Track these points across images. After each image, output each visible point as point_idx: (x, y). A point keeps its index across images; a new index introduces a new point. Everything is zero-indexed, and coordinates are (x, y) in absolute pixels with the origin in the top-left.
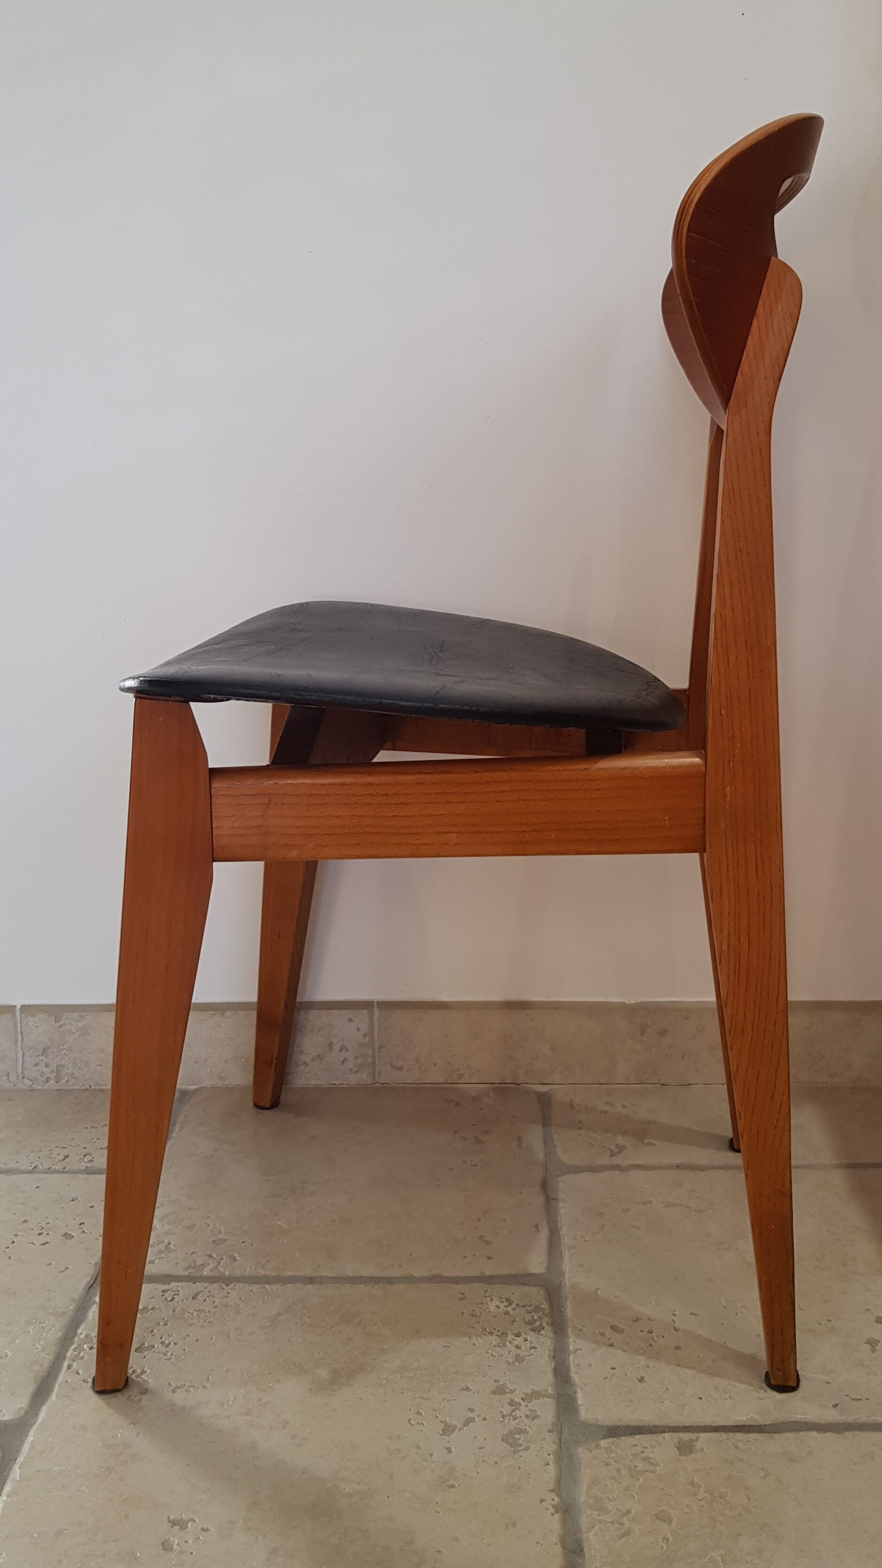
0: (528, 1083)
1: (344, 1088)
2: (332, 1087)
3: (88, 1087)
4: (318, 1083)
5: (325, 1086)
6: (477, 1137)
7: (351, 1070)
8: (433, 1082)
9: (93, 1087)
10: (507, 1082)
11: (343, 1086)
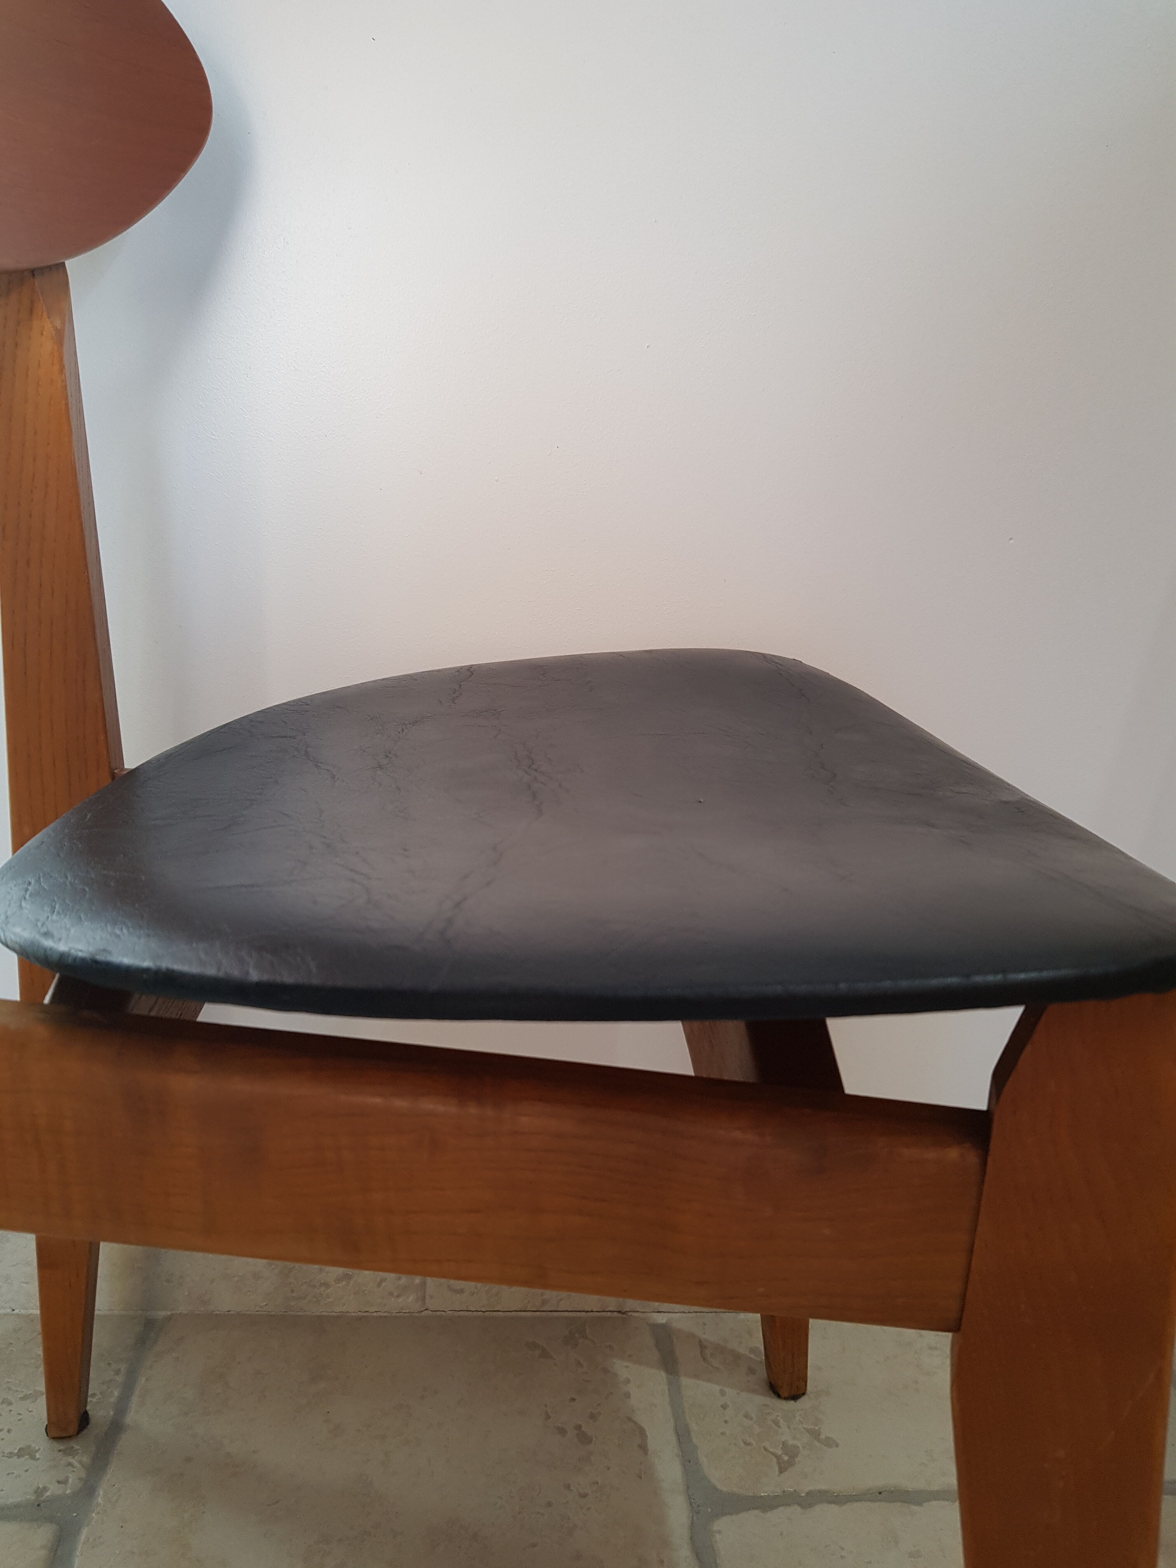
0: (638, 1312)
1: (380, 1317)
2: (364, 1316)
3: (9, 1311)
4: (344, 1309)
5: (352, 1314)
6: (580, 1426)
7: (391, 1294)
8: (506, 1310)
9: (16, 1311)
10: (609, 1309)
11: (379, 1314)
